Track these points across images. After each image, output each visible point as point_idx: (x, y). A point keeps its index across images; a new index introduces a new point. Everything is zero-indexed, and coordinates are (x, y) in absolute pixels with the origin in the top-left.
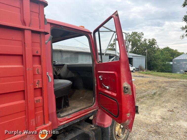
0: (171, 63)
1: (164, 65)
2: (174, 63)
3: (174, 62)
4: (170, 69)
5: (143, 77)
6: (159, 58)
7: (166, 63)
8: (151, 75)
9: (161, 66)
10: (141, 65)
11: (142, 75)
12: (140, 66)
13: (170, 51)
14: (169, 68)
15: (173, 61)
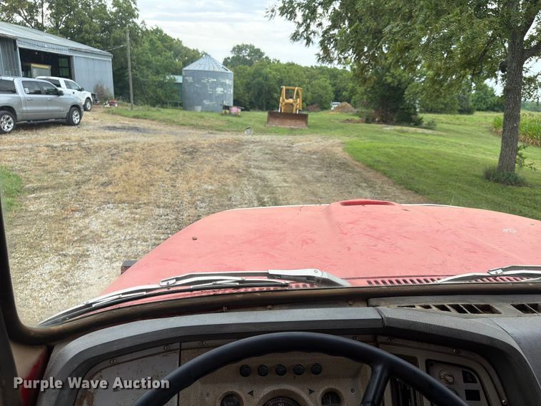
0: (179, 79)
1: (162, 85)
2: (186, 80)
3: (187, 78)
4: (176, 96)
5: (136, 129)
6: (147, 62)
7: (165, 77)
8: (153, 120)
9: (154, 87)
10: (100, 85)
11: (127, 122)
12: (97, 86)
13: (166, 42)
14: (173, 94)
15: (183, 73)
